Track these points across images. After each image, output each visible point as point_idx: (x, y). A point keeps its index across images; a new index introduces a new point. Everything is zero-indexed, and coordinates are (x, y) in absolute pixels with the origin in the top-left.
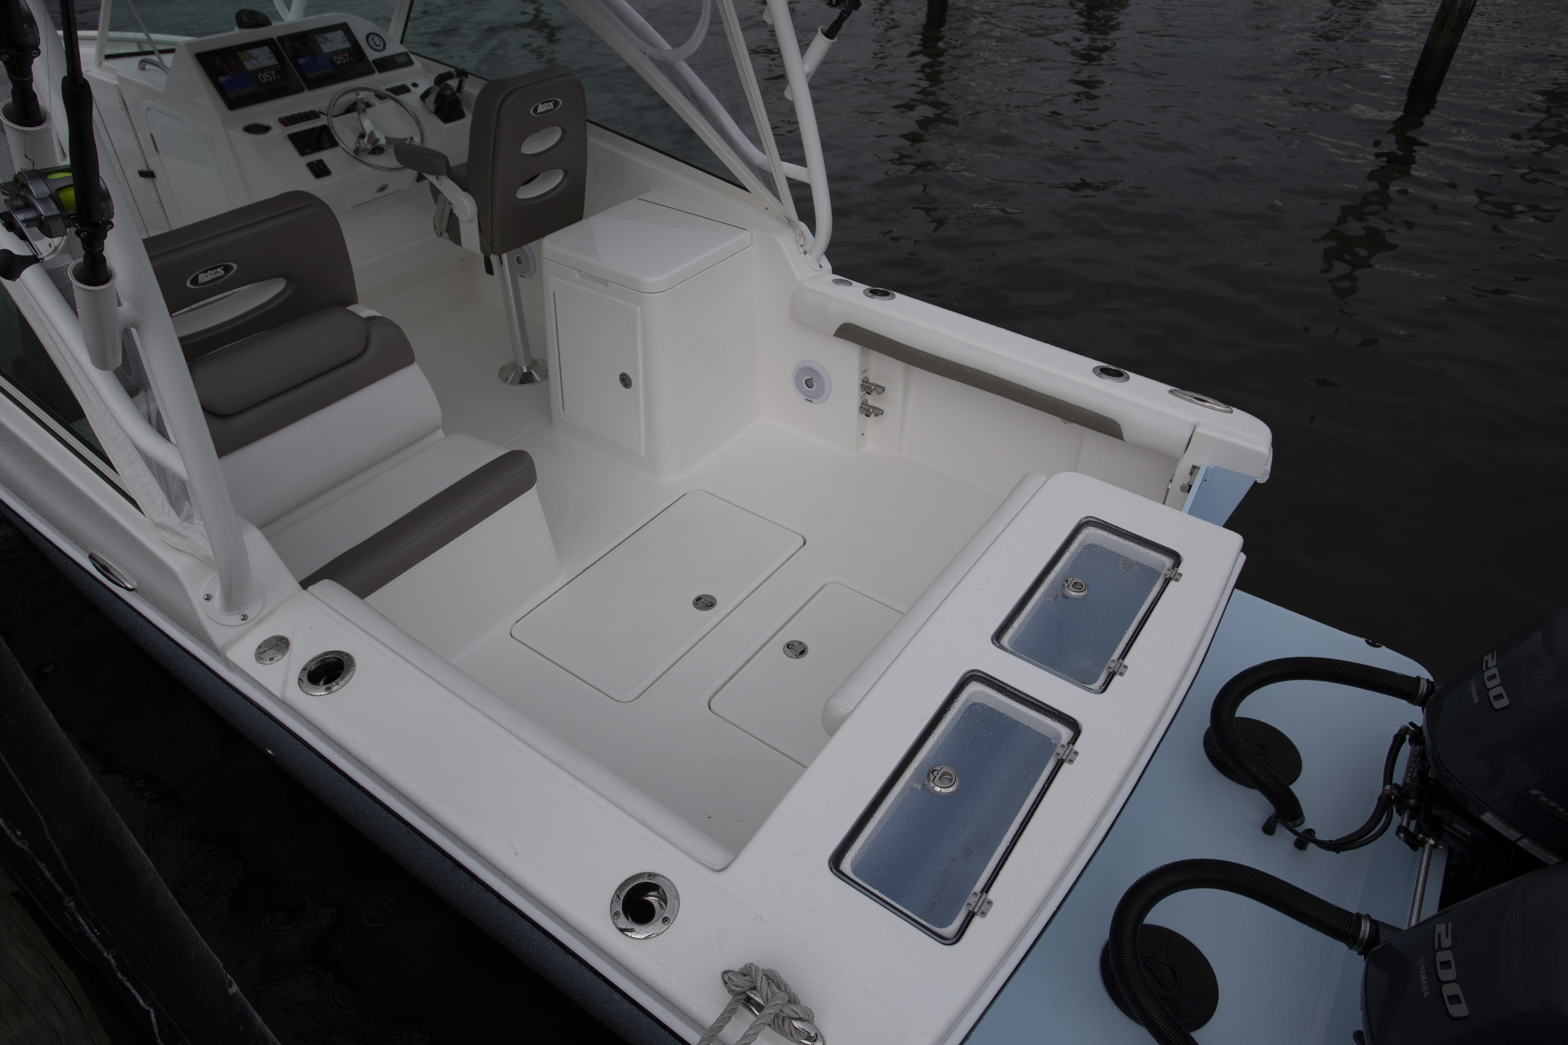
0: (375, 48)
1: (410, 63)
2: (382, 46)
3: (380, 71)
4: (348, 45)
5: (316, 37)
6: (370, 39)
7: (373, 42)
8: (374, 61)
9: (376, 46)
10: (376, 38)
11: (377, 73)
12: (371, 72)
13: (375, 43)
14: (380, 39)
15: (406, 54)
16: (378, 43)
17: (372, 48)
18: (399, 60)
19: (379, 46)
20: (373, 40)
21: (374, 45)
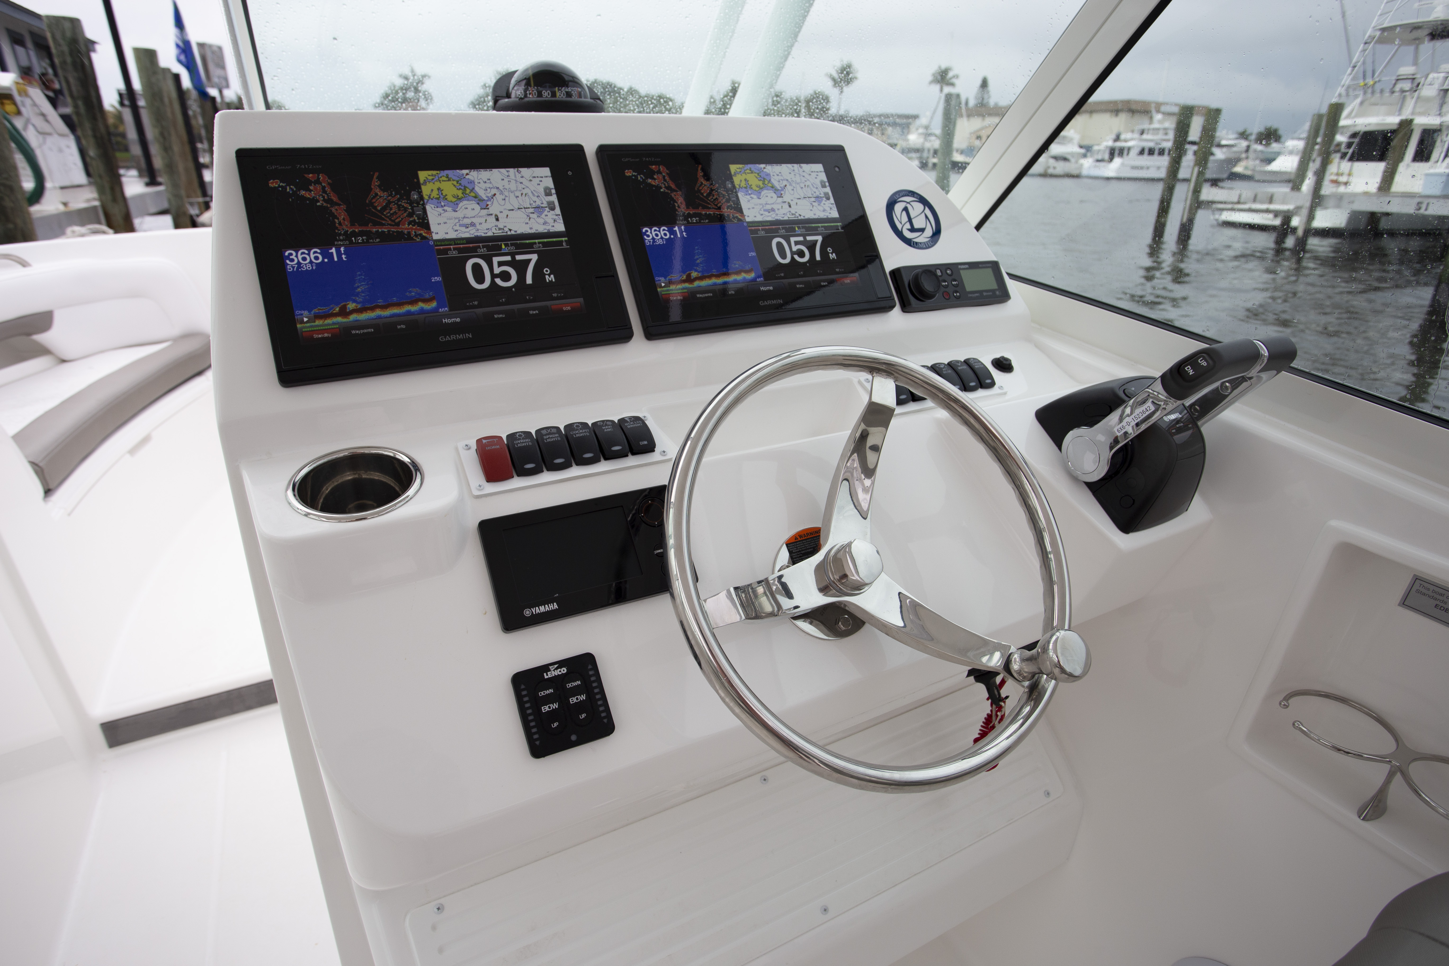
0: (908, 235)
1: (1001, 295)
2: (929, 232)
3: (906, 308)
4: (829, 210)
5: (733, 168)
6: (898, 208)
7: (905, 218)
8: (896, 274)
9: (912, 230)
10: (919, 207)
11: (897, 310)
12: (882, 307)
13: (910, 220)
14: (928, 211)
15: (994, 266)
16: (918, 223)
17: (899, 234)
18: (972, 282)
19: (922, 230)
20: (906, 209)
21: (908, 226)
